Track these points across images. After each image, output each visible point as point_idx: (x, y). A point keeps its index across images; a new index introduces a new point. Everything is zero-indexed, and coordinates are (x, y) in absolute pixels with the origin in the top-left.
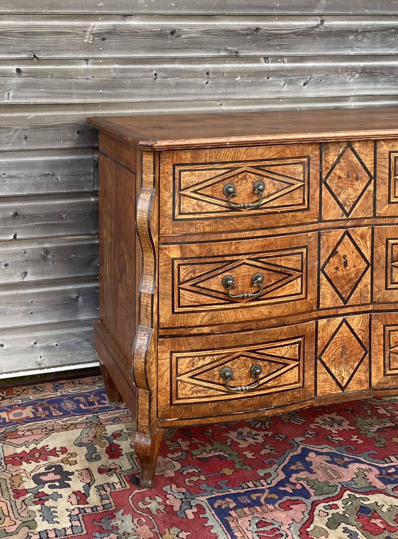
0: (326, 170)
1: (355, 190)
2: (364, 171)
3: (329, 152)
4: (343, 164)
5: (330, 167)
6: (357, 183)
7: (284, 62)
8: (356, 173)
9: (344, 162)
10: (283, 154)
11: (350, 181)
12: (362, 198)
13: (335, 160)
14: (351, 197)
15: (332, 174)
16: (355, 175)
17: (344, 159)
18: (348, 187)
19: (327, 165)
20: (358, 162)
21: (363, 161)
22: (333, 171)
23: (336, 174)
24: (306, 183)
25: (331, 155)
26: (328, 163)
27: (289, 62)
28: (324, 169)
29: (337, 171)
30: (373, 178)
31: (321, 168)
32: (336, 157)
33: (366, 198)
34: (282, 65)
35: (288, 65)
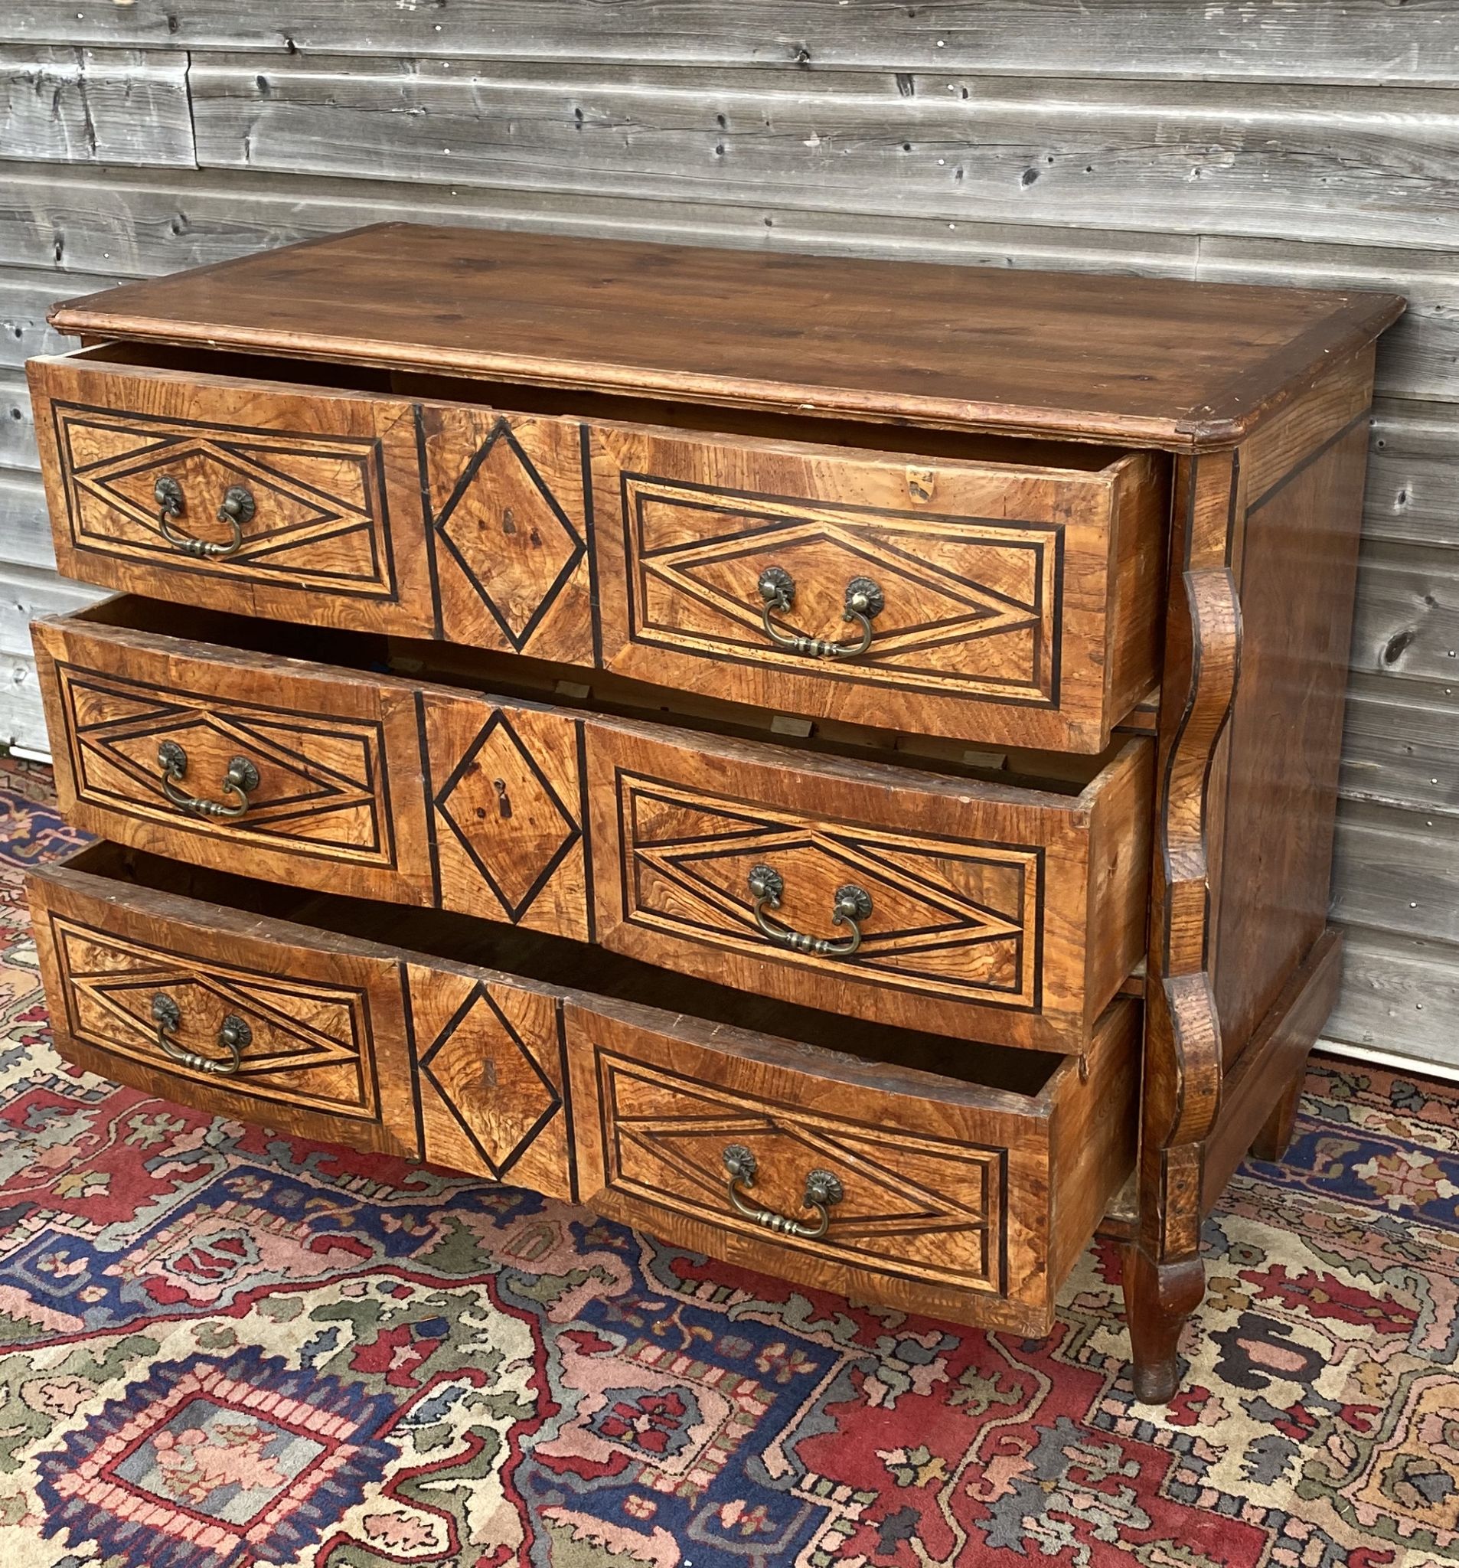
0: (440, 494)
1: (534, 575)
2: (555, 519)
3: (446, 440)
4: (489, 485)
5: (452, 486)
6: (537, 553)
8: (530, 521)
9: (493, 480)
10: (294, 420)
11: (516, 542)
12: (557, 604)
13: (463, 467)
14: (524, 593)
15: (459, 511)
16: (529, 528)
17: (489, 468)
18: (511, 559)
19: (442, 478)
20: (534, 487)
21: (551, 489)
22: (461, 502)
23: (470, 513)
24: (378, 522)
25: (451, 452)
26: (446, 473)
28: (433, 489)
29: (472, 502)
30: (585, 548)
31: (425, 485)
32: (466, 461)
33: (569, 606)
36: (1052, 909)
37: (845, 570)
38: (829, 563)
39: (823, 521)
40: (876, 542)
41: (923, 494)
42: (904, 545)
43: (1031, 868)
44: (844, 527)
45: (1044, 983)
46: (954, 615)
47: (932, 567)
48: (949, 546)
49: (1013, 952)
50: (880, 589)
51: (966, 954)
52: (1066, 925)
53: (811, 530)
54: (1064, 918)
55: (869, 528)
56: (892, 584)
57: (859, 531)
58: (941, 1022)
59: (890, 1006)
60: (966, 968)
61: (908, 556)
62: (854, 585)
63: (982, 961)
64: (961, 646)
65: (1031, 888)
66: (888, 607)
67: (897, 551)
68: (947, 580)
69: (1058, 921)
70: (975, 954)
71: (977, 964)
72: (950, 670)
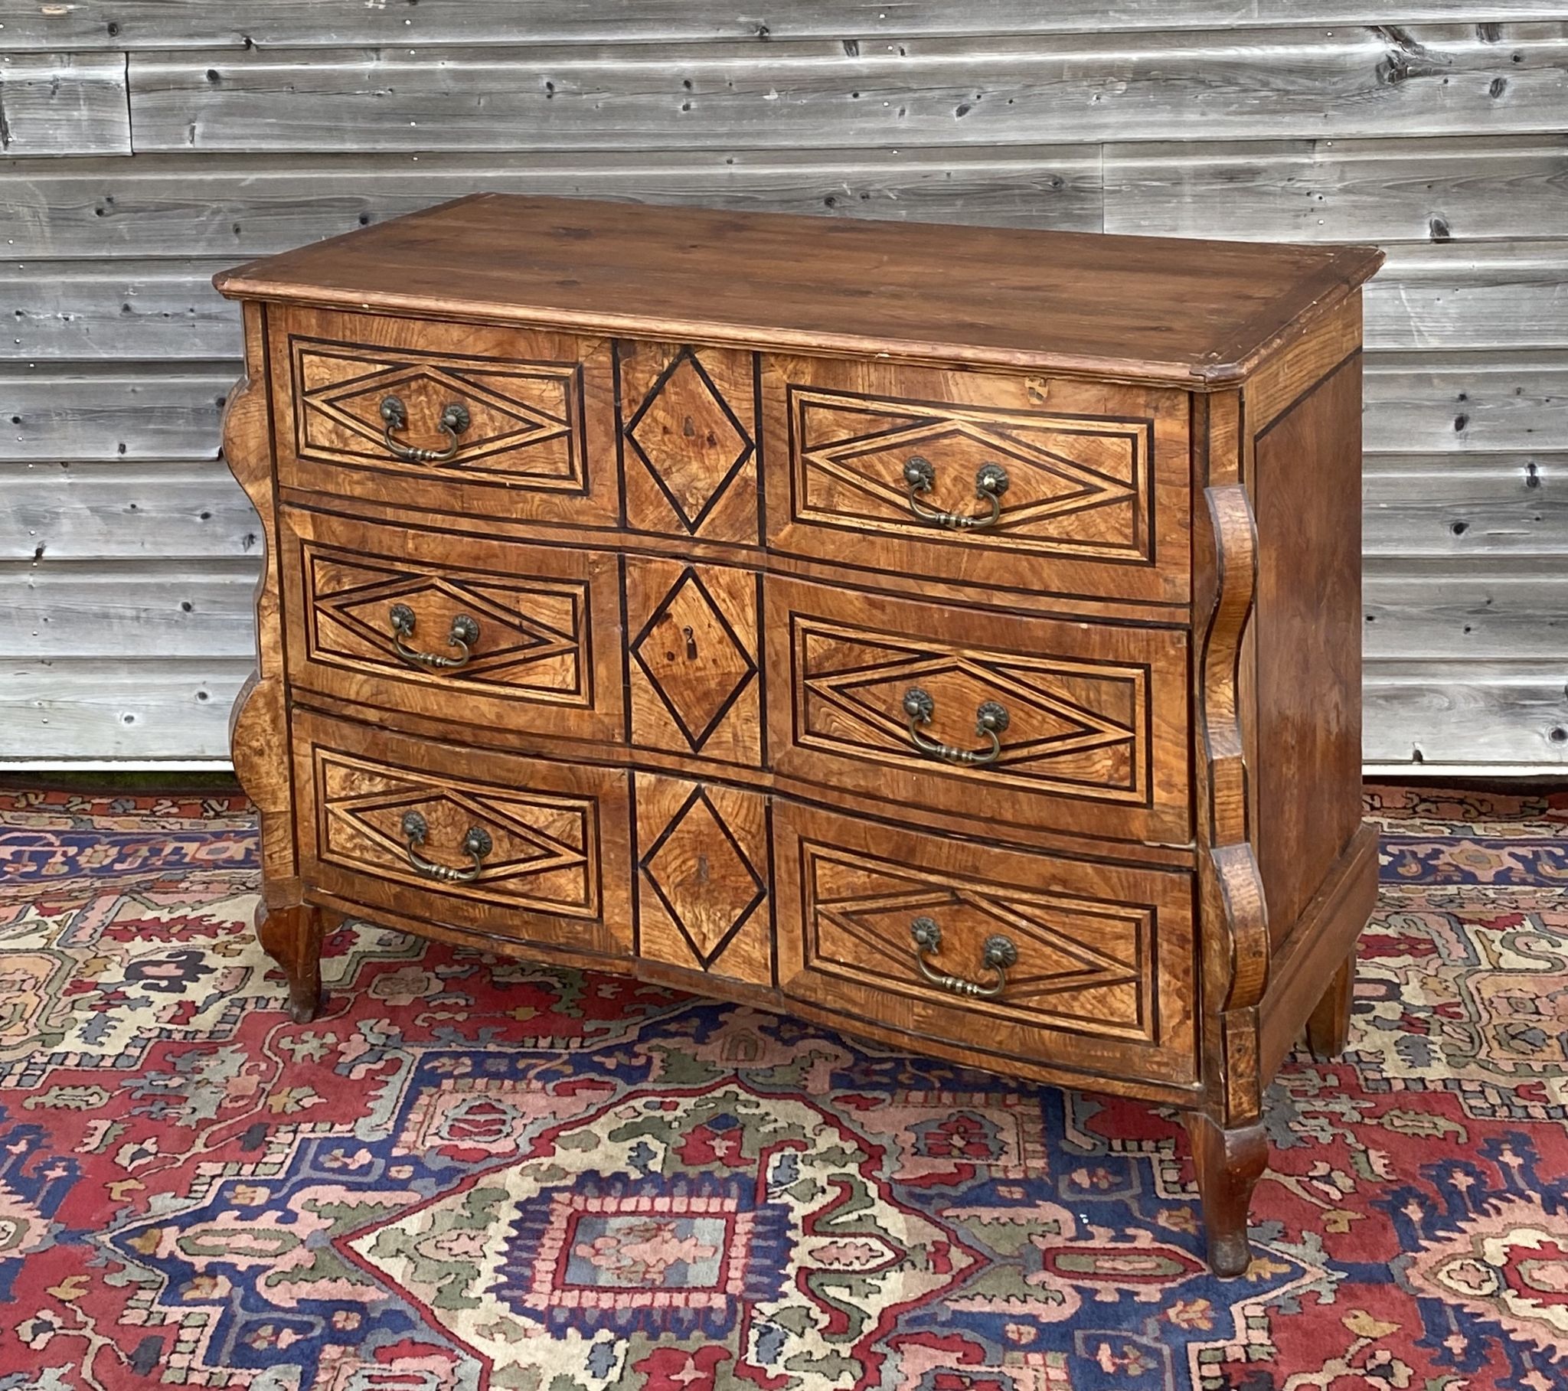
0: (630, 406)
1: (708, 469)
2: (730, 424)
3: (638, 363)
4: (674, 397)
5: (641, 399)
6: (712, 451)
7: (903, 53)
8: (708, 426)
9: (677, 393)
11: (694, 443)
12: (729, 492)
13: (652, 384)
14: (699, 484)
15: (647, 419)
16: (706, 432)
17: (674, 384)
18: (689, 457)
20: (711, 398)
21: (726, 400)
22: (648, 411)
23: (655, 420)
24: (576, 429)
25: (642, 371)
26: (636, 389)
27: (915, 52)
28: (625, 402)
29: (657, 412)
30: (755, 446)
31: (618, 398)
32: (655, 379)
34: (899, 60)
35: (910, 61)
36: (1159, 717)
37: (977, 458)
38: (963, 452)
39: (957, 419)
40: (1002, 436)
41: (1039, 396)
42: (1025, 437)
43: (1140, 682)
44: (974, 423)
45: (1155, 781)
46: (1066, 492)
47: (1048, 454)
48: (1062, 437)
49: (1127, 754)
50: (1006, 472)
51: (1088, 758)
52: (1170, 730)
53: (947, 427)
54: (1169, 724)
55: (995, 424)
56: (1016, 468)
57: (987, 427)
58: (1070, 820)
59: (1025, 807)
60: (1089, 770)
61: (1028, 446)
62: (984, 470)
63: (1102, 764)
64: (1073, 517)
65: (1140, 700)
66: (1012, 488)
67: (1019, 442)
68: (1061, 464)
69: (1164, 727)
70: (1096, 758)
71: (1098, 767)
72: (1064, 537)
